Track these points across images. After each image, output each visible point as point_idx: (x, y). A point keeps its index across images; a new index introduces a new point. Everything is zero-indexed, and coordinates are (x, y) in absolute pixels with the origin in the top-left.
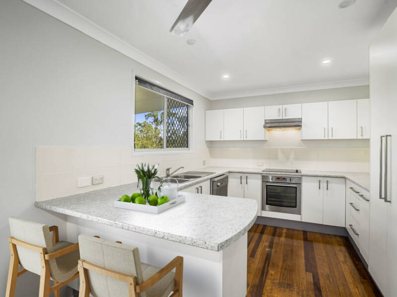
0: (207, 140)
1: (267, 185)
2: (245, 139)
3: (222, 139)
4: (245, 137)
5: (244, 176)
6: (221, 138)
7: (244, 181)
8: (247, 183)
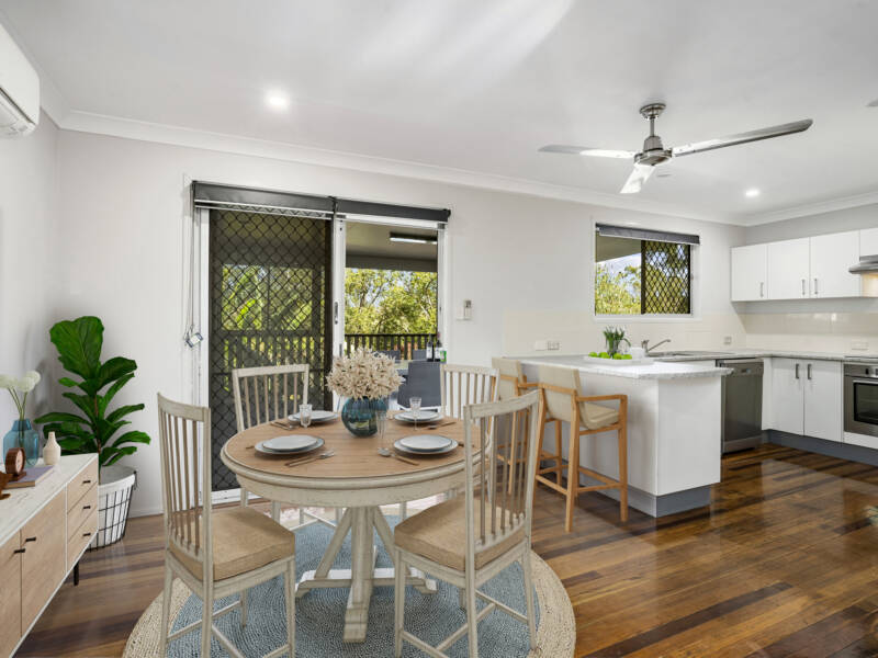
0: (734, 299)
1: (855, 384)
2: (814, 296)
3: (764, 298)
4: (813, 292)
5: (803, 364)
6: (762, 295)
7: (803, 373)
8: (809, 378)
